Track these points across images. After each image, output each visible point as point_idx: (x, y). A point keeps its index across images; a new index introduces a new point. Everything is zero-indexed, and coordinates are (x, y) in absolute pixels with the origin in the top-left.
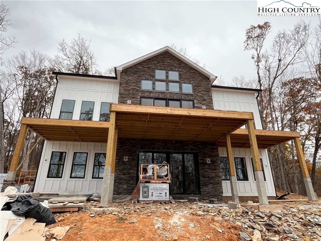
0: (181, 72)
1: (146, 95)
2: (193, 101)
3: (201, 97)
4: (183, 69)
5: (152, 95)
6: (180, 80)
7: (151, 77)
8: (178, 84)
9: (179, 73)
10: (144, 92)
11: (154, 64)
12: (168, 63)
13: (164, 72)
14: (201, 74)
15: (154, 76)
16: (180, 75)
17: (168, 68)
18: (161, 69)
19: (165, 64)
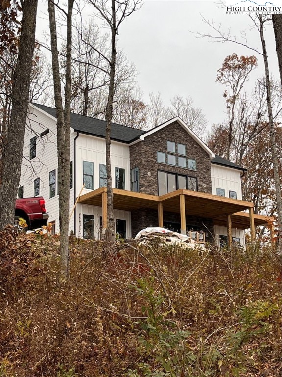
0: (187, 146)
1: (162, 167)
2: (197, 178)
3: (202, 174)
4: (189, 143)
5: (166, 169)
6: (186, 154)
7: (164, 149)
8: (185, 159)
9: (186, 147)
10: (160, 164)
11: (166, 135)
12: (177, 134)
13: (174, 144)
14: (203, 150)
15: (166, 148)
16: (186, 149)
17: (177, 141)
18: (172, 141)
19: (174, 135)
